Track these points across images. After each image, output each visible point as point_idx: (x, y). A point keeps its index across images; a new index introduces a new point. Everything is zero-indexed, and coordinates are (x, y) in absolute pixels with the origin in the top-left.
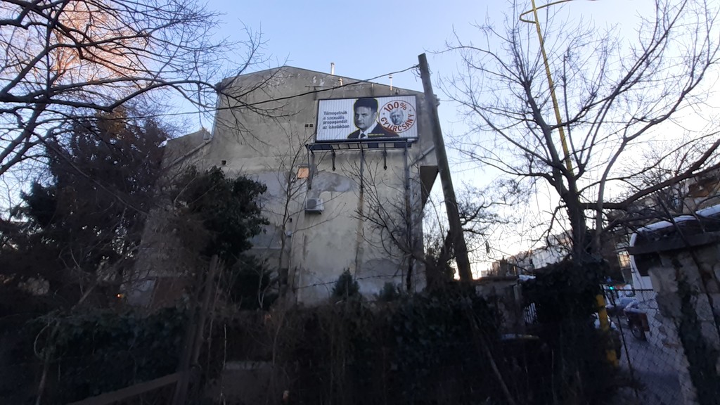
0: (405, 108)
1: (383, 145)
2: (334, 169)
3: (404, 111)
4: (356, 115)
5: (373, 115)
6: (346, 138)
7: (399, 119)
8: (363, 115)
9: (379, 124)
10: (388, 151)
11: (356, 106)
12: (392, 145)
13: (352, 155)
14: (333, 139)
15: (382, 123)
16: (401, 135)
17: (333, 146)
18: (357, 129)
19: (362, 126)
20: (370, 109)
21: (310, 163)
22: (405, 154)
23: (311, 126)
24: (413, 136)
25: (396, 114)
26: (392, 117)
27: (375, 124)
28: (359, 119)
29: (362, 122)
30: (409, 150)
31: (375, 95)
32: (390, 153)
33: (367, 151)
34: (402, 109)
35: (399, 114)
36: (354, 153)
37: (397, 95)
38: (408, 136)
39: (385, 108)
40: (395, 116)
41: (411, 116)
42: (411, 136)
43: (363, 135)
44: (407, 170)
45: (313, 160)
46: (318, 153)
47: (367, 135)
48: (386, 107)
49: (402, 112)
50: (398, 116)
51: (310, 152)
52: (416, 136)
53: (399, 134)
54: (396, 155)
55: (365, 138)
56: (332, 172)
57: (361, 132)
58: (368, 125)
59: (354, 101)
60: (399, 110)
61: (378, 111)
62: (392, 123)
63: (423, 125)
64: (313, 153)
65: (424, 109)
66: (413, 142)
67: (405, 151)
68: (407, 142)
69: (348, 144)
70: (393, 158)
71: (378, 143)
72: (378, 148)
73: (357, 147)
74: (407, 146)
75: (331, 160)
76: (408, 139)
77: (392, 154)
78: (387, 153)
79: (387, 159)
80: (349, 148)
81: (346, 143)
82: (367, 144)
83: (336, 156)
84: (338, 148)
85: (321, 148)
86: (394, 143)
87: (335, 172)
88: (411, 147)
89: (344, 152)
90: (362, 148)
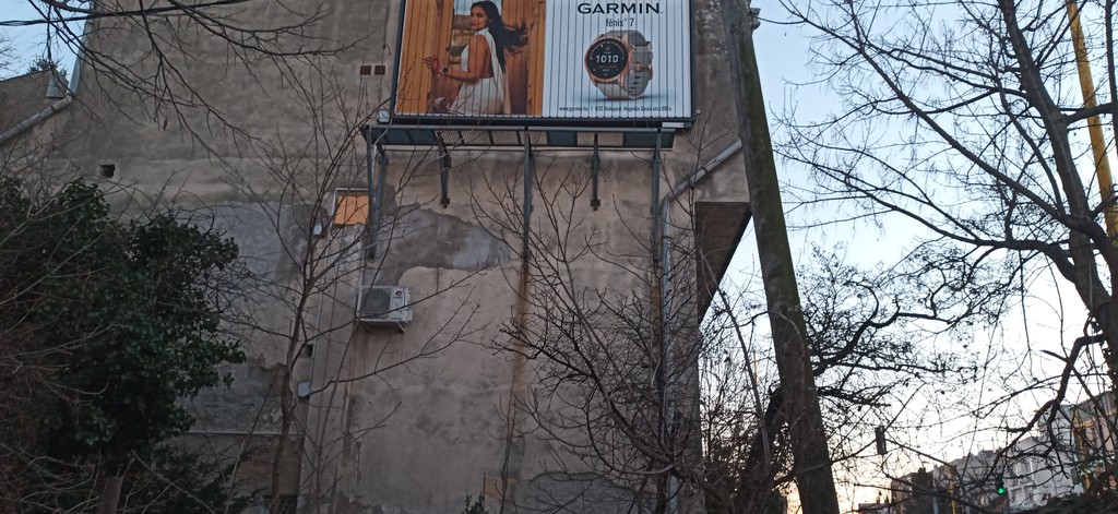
1: (591, 139)
2: (445, 202)
10: (606, 155)
12: (619, 139)
13: (498, 162)
17: (445, 135)
21: (375, 182)
23: (380, 70)
24: (679, 115)
30: (666, 155)
32: (610, 162)
33: (547, 154)
36: (505, 157)
38: (664, 114)
42: (671, 114)
44: (657, 212)
45: (383, 173)
46: (401, 153)
51: (375, 149)
52: (687, 114)
54: (627, 167)
56: (438, 209)
63: (709, 84)
64: (382, 152)
65: (712, 36)
66: (678, 131)
67: (654, 157)
68: (659, 131)
69: (490, 132)
70: (619, 178)
71: (575, 133)
72: (576, 145)
73: (517, 142)
74: (659, 143)
75: (438, 178)
76: (664, 125)
77: (615, 164)
78: (602, 162)
79: (600, 179)
80: (492, 144)
81: (485, 127)
82: (544, 133)
83: (453, 165)
84: (460, 142)
85: (407, 140)
86: (625, 133)
87: (448, 211)
88: (670, 146)
89: (476, 154)
90: (530, 146)
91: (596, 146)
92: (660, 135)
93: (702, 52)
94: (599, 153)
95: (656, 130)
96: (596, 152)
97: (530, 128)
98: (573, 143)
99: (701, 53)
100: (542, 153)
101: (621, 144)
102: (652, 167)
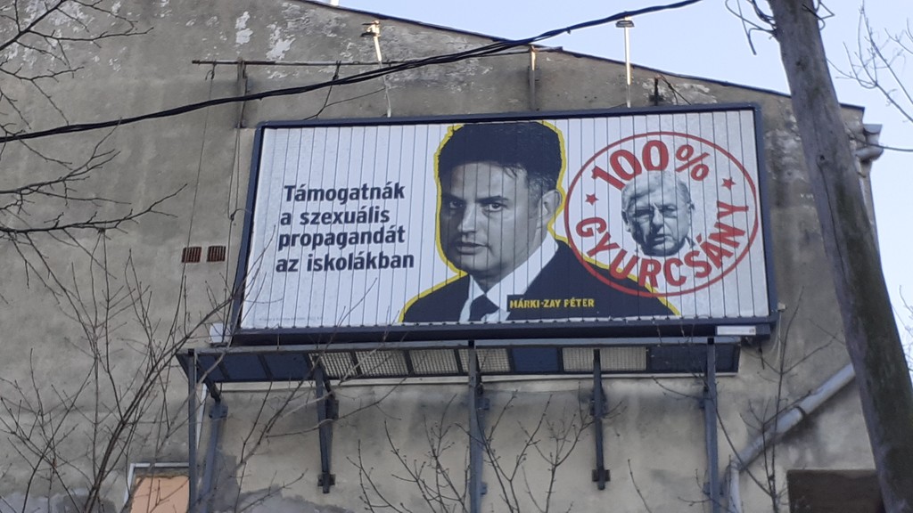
0: (701, 172)
1: (586, 360)
2: (327, 481)
3: (695, 188)
4: (452, 206)
5: (535, 203)
6: (396, 319)
7: (669, 225)
8: (485, 202)
9: (565, 252)
10: (619, 388)
11: (450, 161)
12: (639, 360)
13: (423, 408)
14: (329, 323)
15: (584, 246)
16: (684, 307)
17: (325, 360)
18: (453, 274)
19: (479, 261)
20: (522, 174)
21: (202, 448)
22: (705, 404)
23: (216, 254)
24: (747, 313)
25: (655, 199)
26: (635, 214)
27: (546, 253)
28: (466, 225)
29: (481, 237)
30: (725, 385)
31: (547, 107)
32: (624, 402)
33: (509, 388)
34: (684, 176)
35: (668, 200)
36: (436, 396)
37: (657, 106)
38: (718, 313)
39: (598, 173)
40: (649, 211)
41: (732, 209)
42: (732, 313)
43: (484, 306)
44: (716, 491)
45: (217, 434)
46: (246, 394)
47: (504, 307)
48: (603, 163)
49: (685, 190)
50: (665, 209)
51: (202, 391)
52: (762, 310)
53: (673, 302)
54: (656, 409)
55: (492, 319)
56: (313, 495)
57: (475, 291)
58: (507, 256)
59: (441, 133)
60: (670, 183)
61: (563, 183)
62: (631, 247)
63: (797, 258)
64: (216, 395)
65: (798, 175)
66: (744, 341)
67: (705, 389)
68: (711, 342)
69: (406, 352)
70: (643, 428)
71: (559, 350)
72: (560, 371)
73: (455, 368)
74: (713, 363)
75: (314, 437)
76: (722, 330)
77: (633, 402)
78: (611, 401)
79: (609, 431)
80: (411, 374)
81: (396, 345)
82: (504, 352)
83: (341, 413)
84: (352, 371)
85: (261, 373)
86: (649, 347)
87: (332, 499)
88: (734, 367)
89: (380, 392)
90: (480, 373)
91: (598, 372)
92: (712, 350)
94: (604, 383)
95: (706, 340)
96: (598, 381)
97: (477, 342)
98: (555, 366)
99: (779, 204)
100: (500, 386)
101: (643, 366)
102: (702, 407)
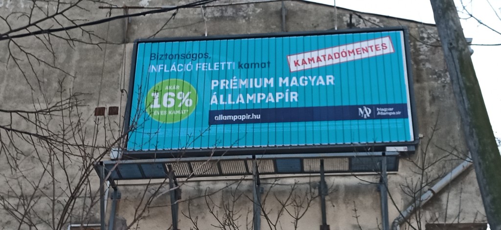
1: (315, 166)
23: (114, 111)
30: (392, 180)
31: (292, 30)
32: (338, 188)
37: (351, 29)
54: (354, 192)
63: (428, 109)
65: (428, 65)
66: (402, 154)
67: (381, 181)
69: (219, 163)
70: (346, 202)
71: (301, 159)
72: (302, 171)
73: (245, 171)
74: (384, 167)
76: (389, 149)
77: (342, 189)
78: (329, 187)
80: (221, 174)
82: (271, 162)
83: (183, 196)
85: (140, 175)
86: (350, 158)
88: (396, 169)
90: (258, 174)
91: (322, 172)
92: (385, 159)
93: (419, 80)
94: (326, 179)
95: (380, 153)
96: (323, 177)
97: (257, 156)
98: (299, 169)
100: (269, 181)
101: (347, 169)
102: (379, 190)
